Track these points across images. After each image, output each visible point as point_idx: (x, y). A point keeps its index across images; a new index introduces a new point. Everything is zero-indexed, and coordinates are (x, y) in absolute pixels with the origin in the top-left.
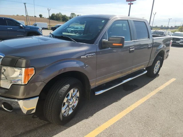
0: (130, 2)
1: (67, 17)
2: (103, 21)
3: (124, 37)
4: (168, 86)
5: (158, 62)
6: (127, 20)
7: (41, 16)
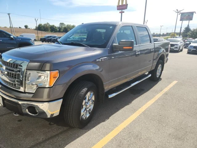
0: (121, 11)
1: (56, 27)
2: (111, 27)
3: (133, 41)
4: (172, 87)
5: (160, 65)
6: (132, 26)
7: (26, 27)
